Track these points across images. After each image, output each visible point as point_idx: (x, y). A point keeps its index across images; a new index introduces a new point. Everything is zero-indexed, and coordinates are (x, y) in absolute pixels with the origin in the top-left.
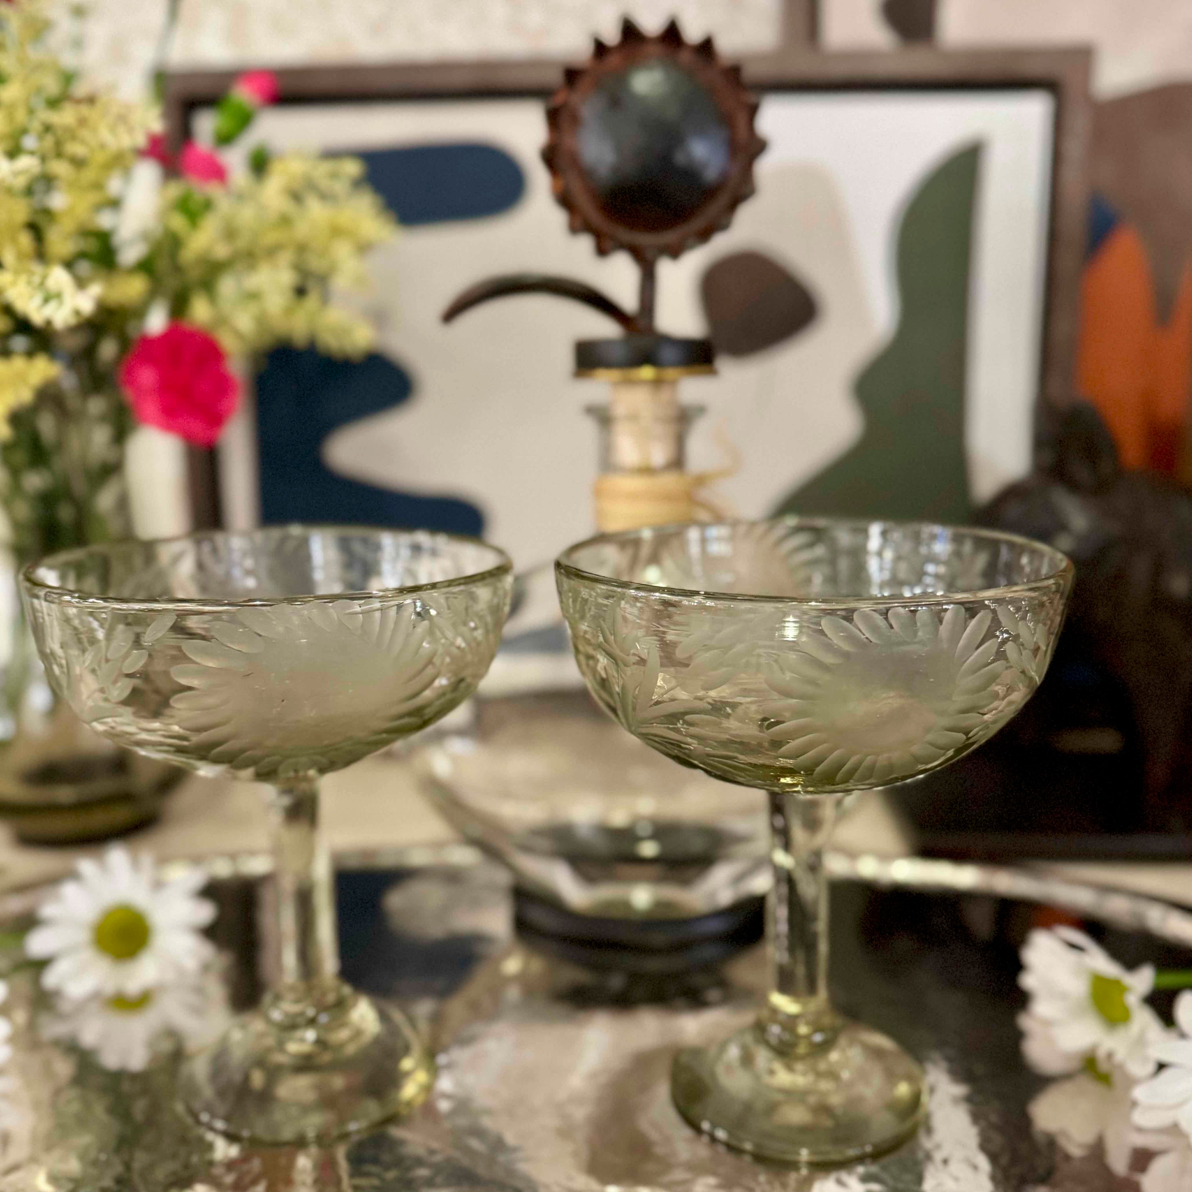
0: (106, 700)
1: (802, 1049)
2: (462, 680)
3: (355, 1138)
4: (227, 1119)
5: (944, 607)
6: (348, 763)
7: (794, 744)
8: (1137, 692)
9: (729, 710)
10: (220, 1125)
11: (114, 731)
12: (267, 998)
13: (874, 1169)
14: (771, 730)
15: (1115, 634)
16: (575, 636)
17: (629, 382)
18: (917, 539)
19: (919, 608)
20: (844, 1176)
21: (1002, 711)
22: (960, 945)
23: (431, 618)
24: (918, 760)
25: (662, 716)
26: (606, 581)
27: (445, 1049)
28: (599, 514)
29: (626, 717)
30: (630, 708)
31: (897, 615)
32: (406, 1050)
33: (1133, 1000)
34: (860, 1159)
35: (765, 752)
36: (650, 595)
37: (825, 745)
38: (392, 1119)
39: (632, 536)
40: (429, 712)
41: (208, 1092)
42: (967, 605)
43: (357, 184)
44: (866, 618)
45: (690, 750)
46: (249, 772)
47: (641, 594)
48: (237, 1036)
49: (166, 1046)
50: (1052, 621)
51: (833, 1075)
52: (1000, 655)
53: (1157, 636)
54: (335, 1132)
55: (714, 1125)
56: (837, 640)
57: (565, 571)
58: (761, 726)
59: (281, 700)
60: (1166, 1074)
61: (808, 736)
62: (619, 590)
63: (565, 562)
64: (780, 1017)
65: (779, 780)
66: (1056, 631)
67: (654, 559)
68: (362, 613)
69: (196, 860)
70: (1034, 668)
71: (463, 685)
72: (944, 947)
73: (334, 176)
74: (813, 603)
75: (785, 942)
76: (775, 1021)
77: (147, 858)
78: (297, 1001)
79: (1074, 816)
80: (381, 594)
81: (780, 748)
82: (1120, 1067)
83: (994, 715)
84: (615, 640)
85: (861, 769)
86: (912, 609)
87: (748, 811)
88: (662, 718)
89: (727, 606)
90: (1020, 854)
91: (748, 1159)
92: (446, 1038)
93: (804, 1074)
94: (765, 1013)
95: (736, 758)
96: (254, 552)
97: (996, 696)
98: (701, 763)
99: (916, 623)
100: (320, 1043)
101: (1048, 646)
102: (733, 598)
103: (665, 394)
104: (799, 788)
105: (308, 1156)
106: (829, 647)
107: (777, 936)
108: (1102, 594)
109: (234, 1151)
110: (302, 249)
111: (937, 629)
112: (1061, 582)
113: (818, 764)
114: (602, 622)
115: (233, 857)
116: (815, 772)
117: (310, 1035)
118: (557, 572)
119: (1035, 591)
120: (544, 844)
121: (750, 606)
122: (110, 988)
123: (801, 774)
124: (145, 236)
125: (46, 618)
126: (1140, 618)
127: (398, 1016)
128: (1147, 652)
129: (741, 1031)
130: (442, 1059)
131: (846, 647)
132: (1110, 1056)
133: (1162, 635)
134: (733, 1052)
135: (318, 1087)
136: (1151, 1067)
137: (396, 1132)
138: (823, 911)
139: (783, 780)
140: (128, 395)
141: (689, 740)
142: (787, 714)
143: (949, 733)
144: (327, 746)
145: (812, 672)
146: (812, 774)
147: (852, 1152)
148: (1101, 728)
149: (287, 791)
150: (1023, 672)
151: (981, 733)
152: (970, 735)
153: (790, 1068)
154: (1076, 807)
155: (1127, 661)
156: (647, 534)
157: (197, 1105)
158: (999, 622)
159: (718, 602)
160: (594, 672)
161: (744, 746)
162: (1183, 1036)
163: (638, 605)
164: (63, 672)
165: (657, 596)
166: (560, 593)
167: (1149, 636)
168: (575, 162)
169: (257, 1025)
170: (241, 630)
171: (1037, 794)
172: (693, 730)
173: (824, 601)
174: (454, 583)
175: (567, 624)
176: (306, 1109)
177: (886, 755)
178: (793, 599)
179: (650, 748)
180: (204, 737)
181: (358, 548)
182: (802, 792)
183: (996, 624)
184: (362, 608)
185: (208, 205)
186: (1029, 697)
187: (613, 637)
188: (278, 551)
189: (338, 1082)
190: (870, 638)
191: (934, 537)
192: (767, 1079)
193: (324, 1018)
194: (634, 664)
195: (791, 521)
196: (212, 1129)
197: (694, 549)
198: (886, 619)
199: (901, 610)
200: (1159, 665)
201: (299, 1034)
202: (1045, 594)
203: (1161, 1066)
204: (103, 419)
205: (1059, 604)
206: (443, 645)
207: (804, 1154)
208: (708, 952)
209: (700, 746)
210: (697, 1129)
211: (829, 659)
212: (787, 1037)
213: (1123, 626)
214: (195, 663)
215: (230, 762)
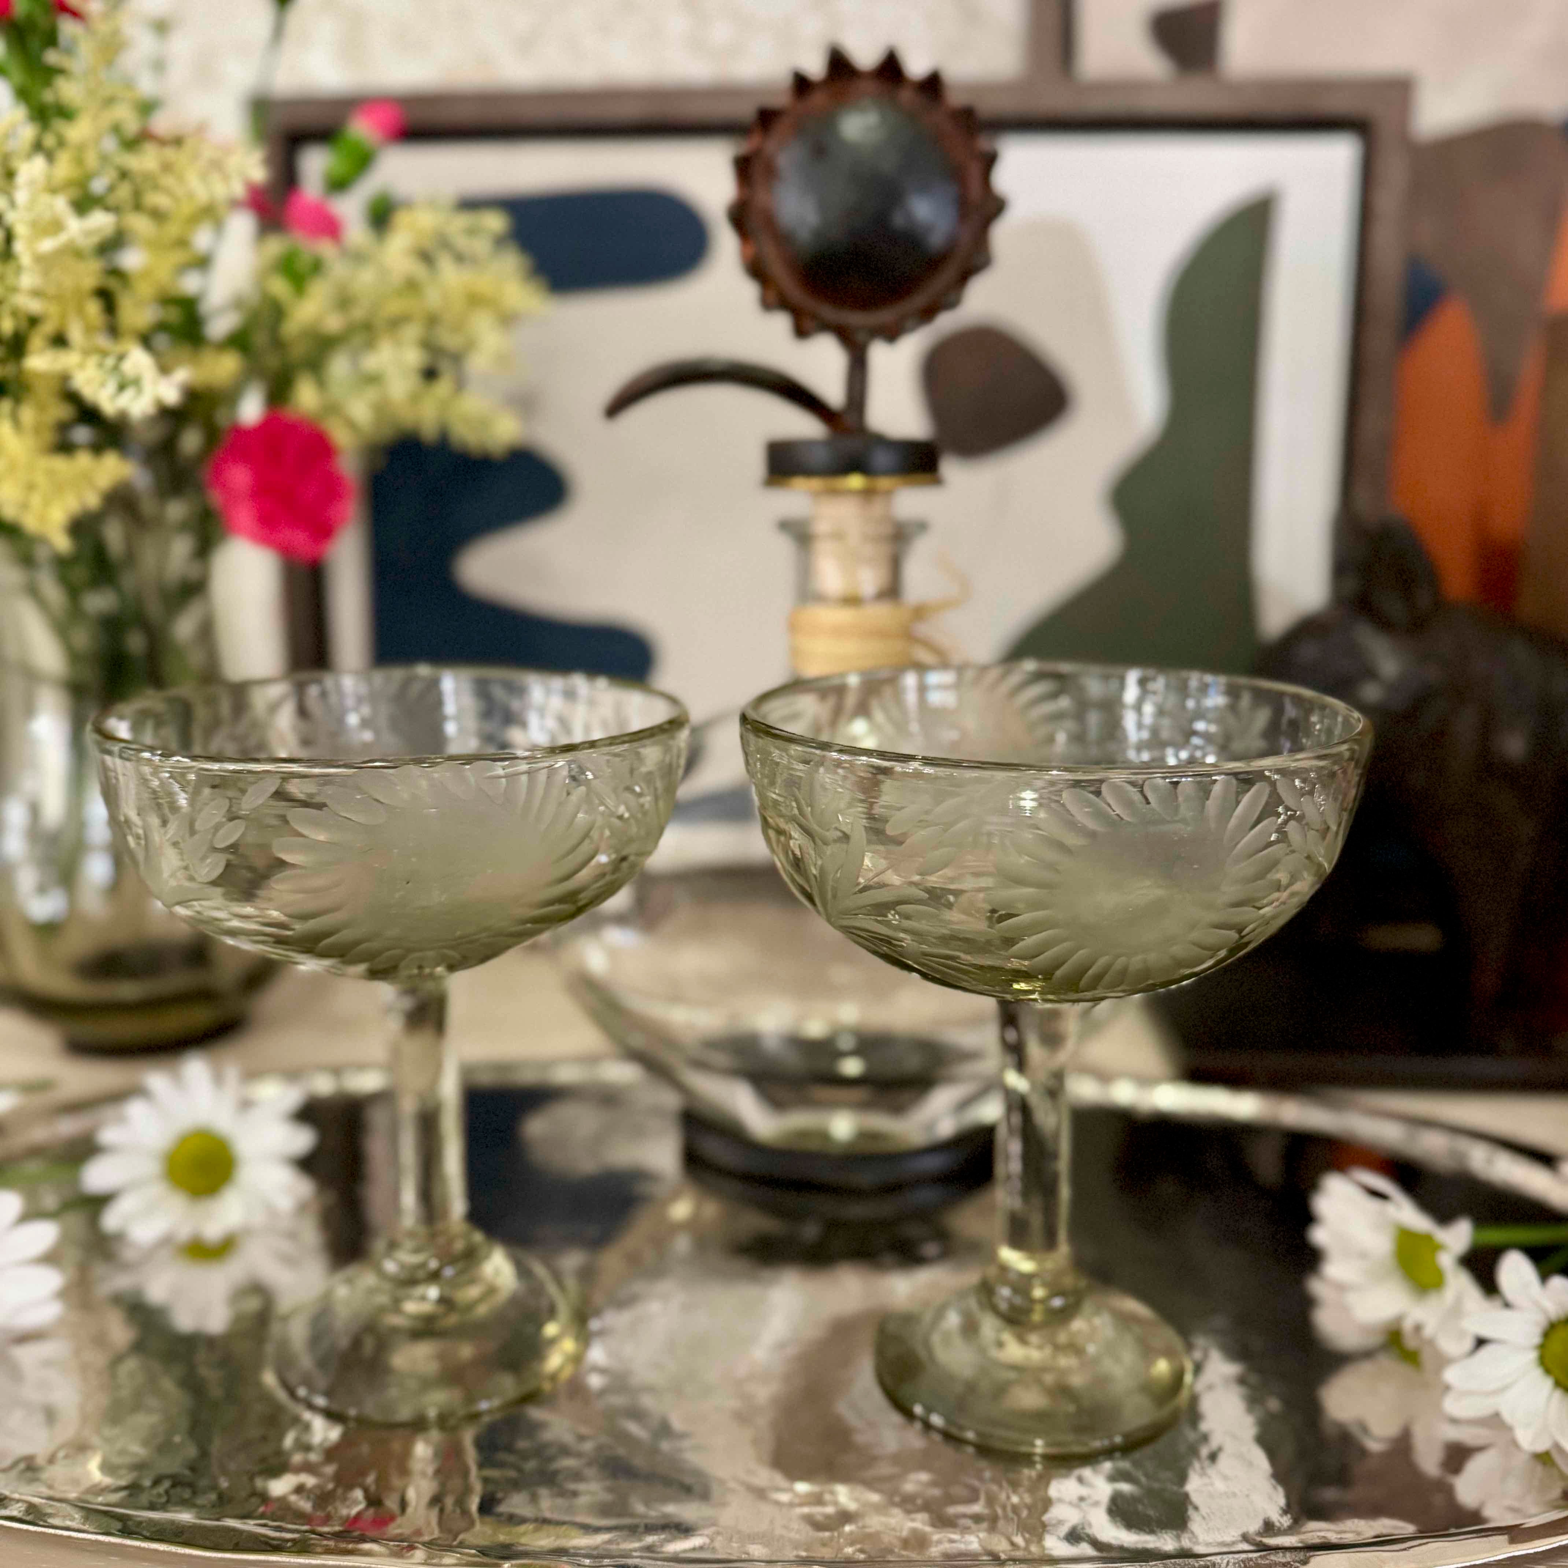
0: (191, 879)
1: (1037, 1316)
2: (624, 859)
3: (486, 1419)
4: (328, 1393)
5: (1214, 778)
6: (485, 959)
7: (1029, 941)
8: (1464, 880)
9: (951, 898)
10: (320, 1401)
11: (199, 917)
12: (379, 1245)
13: (1125, 1465)
14: (1001, 924)
15: (1439, 805)
16: (763, 807)
17: (834, 492)
18: (1183, 691)
19: (1183, 779)
20: (1087, 1472)
21: (1284, 903)
22: (1227, 1191)
23: (587, 782)
24: (1180, 963)
25: (868, 906)
26: (802, 740)
27: (597, 1313)
28: (795, 652)
29: (825, 905)
30: (829, 895)
31: (1155, 789)
32: (551, 1313)
33: (1447, 1261)
34: (1109, 1453)
35: (996, 951)
36: (857, 760)
37: (1065, 945)
38: (531, 1397)
39: (836, 682)
40: (584, 897)
41: (306, 1362)
42: (1241, 776)
43: (500, 242)
44: (1117, 790)
45: (902, 946)
46: (362, 968)
47: (844, 757)
48: (342, 1292)
49: (253, 1304)
50: (1345, 795)
51: (1075, 1348)
52: (1283, 837)
53: (1492, 810)
54: (461, 1412)
55: (929, 1410)
56: (1082, 816)
57: (752, 726)
58: (990, 919)
59: (405, 883)
60: (1485, 1352)
61: (1044, 933)
62: (818, 752)
63: (752, 715)
64: (1012, 1276)
65: (1011, 986)
66: (1350, 806)
67: (863, 710)
68: (506, 776)
69: (292, 1075)
70: (1322, 852)
71: (625, 865)
72: (1207, 1193)
73: (472, 232)
74: (1055, 772)
75: (1017, 1185)
76: (1006, 1282)
77: (232, 1073)
78: (417, 1251)
79: (1378, 1034)
80: (527, 754)
81: (1013, 946)
82: (1431, 1342)
83: (1275, 907)
84: (812, 812)
85: (1110, 973)
86: (1175, 780)
87: (975, 1021)
88: (869, 908)
89: (948, 773)
90: (1308, 1080)
91: (970, 1450)
92: (598, 1298)
93: (1040, 1347)
94: (992, 1271)
95: (958, 957)
96: (373, 698)
97: (1278, 887)
98: (915, 963)
99: (1177, 797)
100: (444, 1301)
101: (1339, 825)
102: (957, 764)
103: (877, 508)
104: (1035, 996)
105: (427, 1442)
106: (1072, 824)
107: (1009, 1177)
108: (1425, 754)
109: (335, 1433)
110: (432, 321)
111: (1203, 806)
112: (1356, 747)
113: (1058, 967)
114: (796, 790)
115: (337, 1071)
116: (1054, 976)
117: (433, 1292)
118: (743, 729)
119: (1324, 759)
120: (721, 1059)
121: (977, 775)
122: (184, 1233)
123: (1038, 978)
124: (238, 303)
125: (121, 778)
126: (1472, 787)
127: (540, 1270)
128: (1478, 830)
129: (961, 1294)
130: (594, 1324)
131: (1091, 824)
132: (1418, 1328)
133: (1499, 809)
134: (953, 1319)
135: (441, 1357)
136: (1468, 1344)
137: (535, 1413)
138: (1065, 1147)
139: (1016, 986)
140: (215, 498)
141: (902, 935)
142: (1021, 906)
143: (1217, 930)
144: (460, 938)
145: (1051, 855)
146: (1050, 979)
147: (1097, 1444)
148: (1416, 924)
149: (411, 991)
150: (1308, 857)
151: (1259, 930)
152: (1244, 933)
153: (1022, 1341)
154: (1381, 1023)
155: (1453, 841)
156: (853, 680)
157: (293, 1378)
158: (1279, 797)
159: (937, 769)
160: (786, 849)
161: (969, 943)
162: (1507, 1305)
163: (840, 771)
164: (139, 844)
165: (863, 761)
166: (746, 754)
167: (1481, 810)
168: (770, 222)
169: (367, 1279)
170: (358, 797)
171: (1332, 1004)
172: (906, 923)
173: (1066, 770)
174: (618, 741)
175: (753, 789)
176: (426, 1384)
177: (1139, 957)
178: (1030, 767)
179: (852, 944)
180: (311, 925)
181: (498, 692)
182: (1039, 1001)
183: (1275, 799)
184: (506, 771)
185: (317, 267)
186: (1317, 887)
187: (809, 809)
188: (400, 696)
189: (466, 1351)
190: (1122, 815)
191: (1204, 689)
192: (994, 1353)
193: (449, 1272)
194: (835, 841)
195: (1030, 666)
196: (311, 1407)
197: (911, 698)
198: (1142, 792)
199: (1160, 781)
200: (1493, 847)
201: (419, 1290)
202: (1335, 763)
203: (1481, 1342)
204: (183, 527)
205: (1354, 775)
206: (603, 814)
207: (1039, 1446)
208: (926, 1196)
209: (914, 943)
210: (909, 1415)
211: (1073, 840)
212: (1018, 1301)
213: (1450, 796)
214: (302, 836)
215: (342, 956)
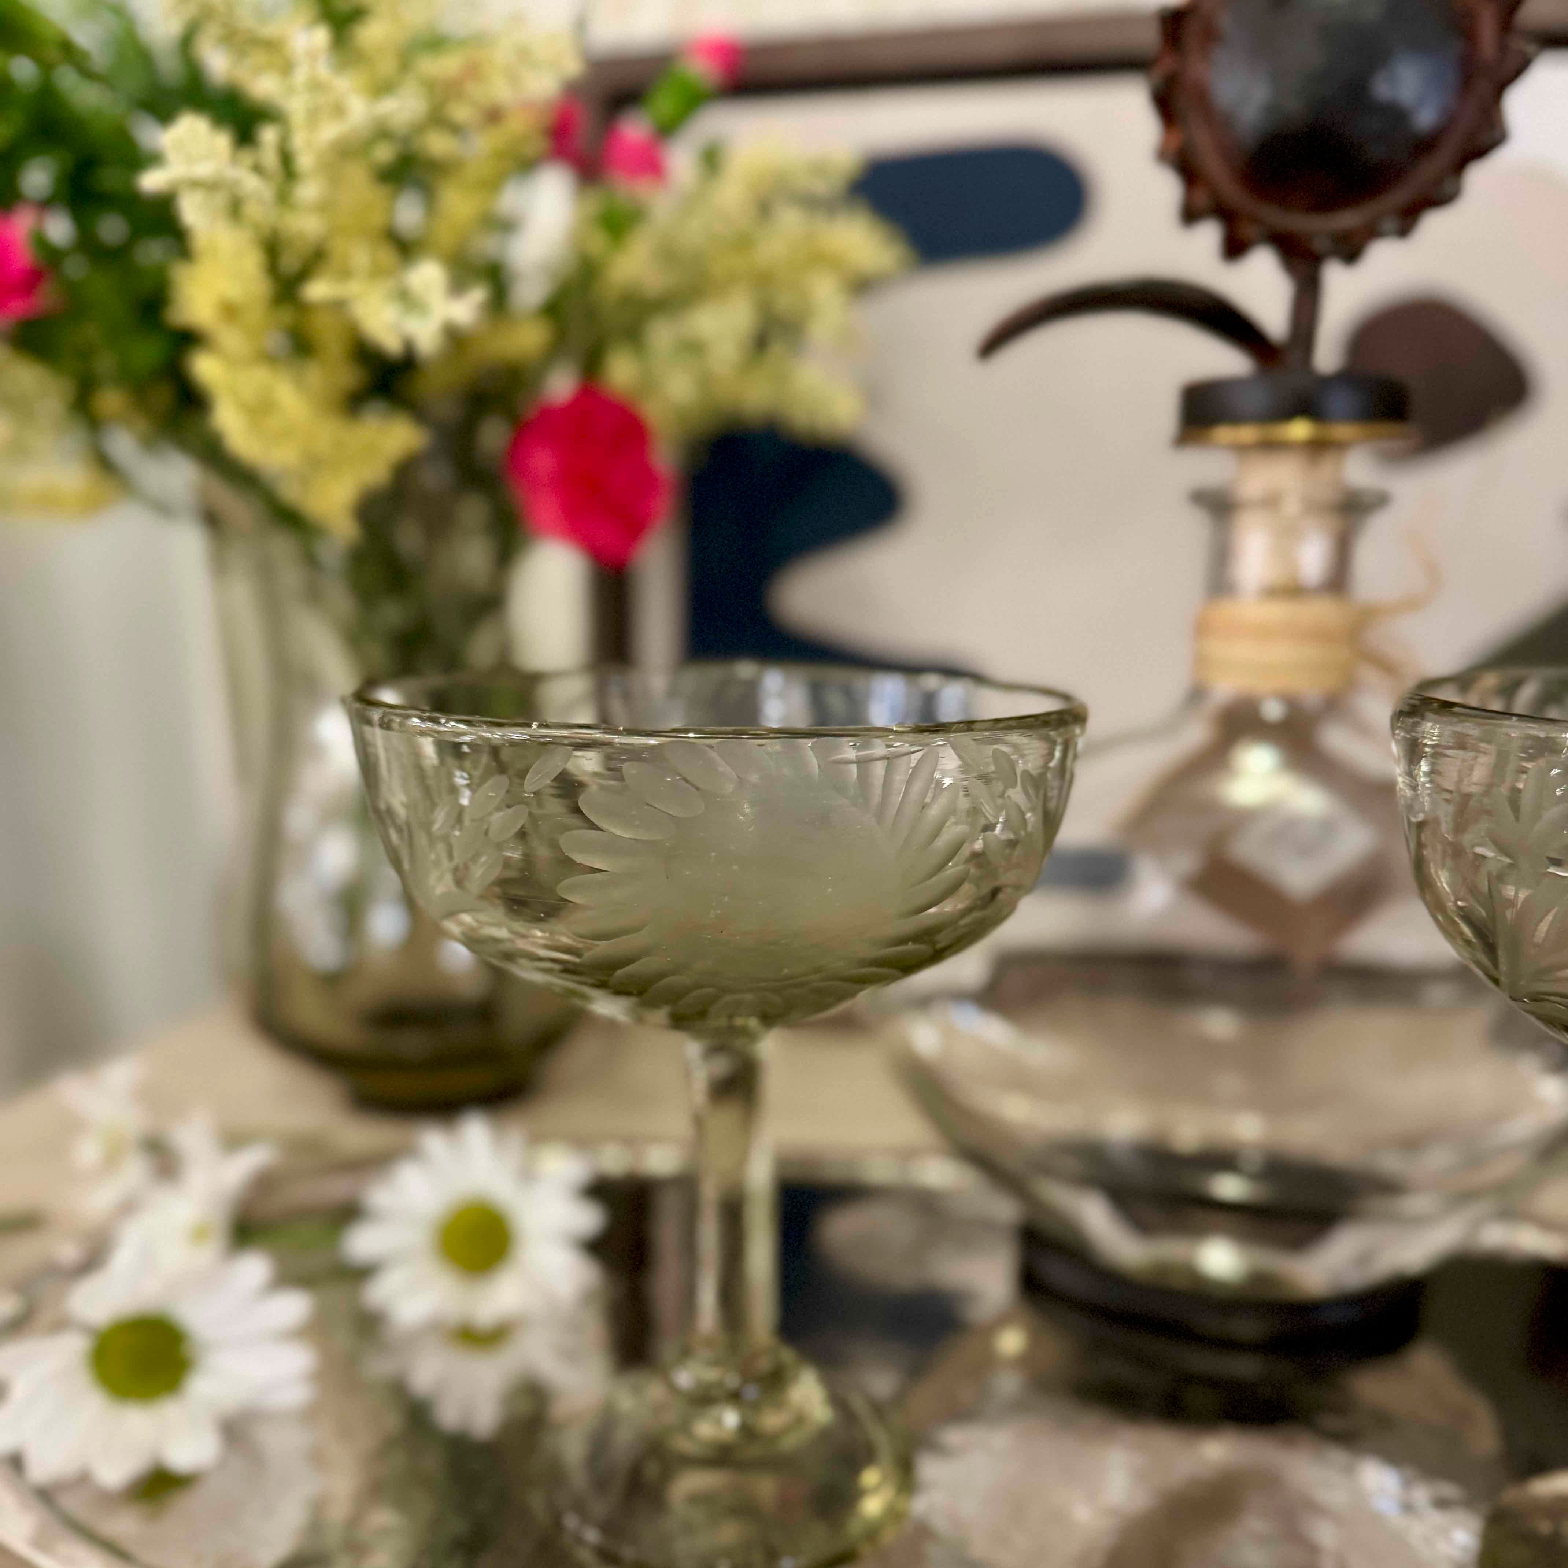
4: (604, 1528)
10: (593, 1536)
17: (1270, 445)
28: (1200, 661)
32: (871, 1456)
40: (942, 940)
41: (579, 1481)
43: (850, 191)
46: (661, 1015)
48: (626, 1403)
49: (525, 1407)
68: (857, 762)
71: (998, 898)
78: (715, 1363)
100: (747, 1431)
103: (1326, 468)
110: (766, 281)
115: (630, 1141)
117: (731, 1419)
122: (455, 1316)
124: (548, 268)
125: (382, 752)
127: (856, 1400)
144: (788, 977)
149: (715, 1050)
157: (561, 1500)
168: (1202, 100)
169: (655, 1391)
170: (669, 779)
180: (604, 948)
184: (857, 753)
185: (638, 215)
193: (751, 1392)
201: (714, 1412)
214: (598, 828)
215: (640, 994)
